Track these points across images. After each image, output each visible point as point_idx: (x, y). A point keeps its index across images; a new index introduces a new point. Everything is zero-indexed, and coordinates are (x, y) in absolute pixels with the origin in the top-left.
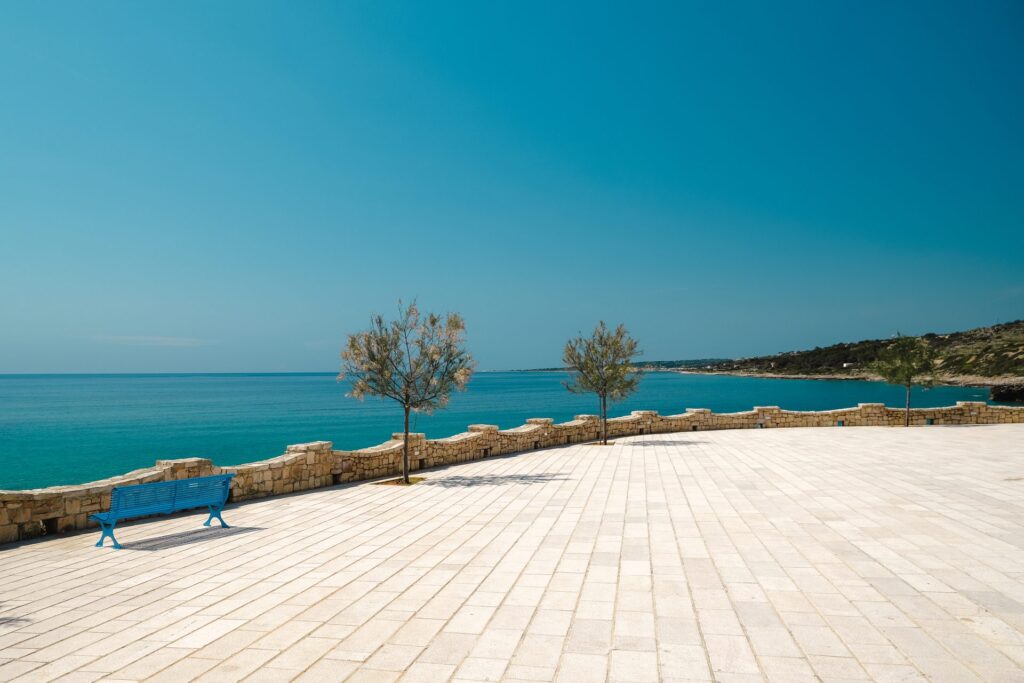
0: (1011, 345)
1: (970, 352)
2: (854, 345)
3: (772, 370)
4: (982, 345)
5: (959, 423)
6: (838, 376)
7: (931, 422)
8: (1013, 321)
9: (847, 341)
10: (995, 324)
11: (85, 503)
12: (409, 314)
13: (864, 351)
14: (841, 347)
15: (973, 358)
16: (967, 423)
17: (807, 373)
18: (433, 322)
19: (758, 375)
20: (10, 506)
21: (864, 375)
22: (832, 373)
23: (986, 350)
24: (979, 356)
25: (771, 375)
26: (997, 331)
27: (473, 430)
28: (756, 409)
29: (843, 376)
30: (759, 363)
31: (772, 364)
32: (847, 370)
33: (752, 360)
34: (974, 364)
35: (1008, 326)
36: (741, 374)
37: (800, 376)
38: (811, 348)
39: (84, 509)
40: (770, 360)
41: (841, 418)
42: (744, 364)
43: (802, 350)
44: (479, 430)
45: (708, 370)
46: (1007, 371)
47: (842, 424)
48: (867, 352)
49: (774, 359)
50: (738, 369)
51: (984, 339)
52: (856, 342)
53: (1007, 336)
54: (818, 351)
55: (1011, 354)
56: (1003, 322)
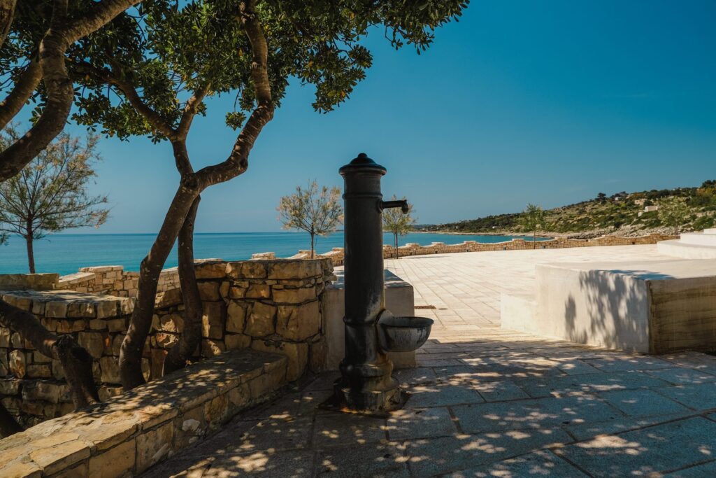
0: (571, 217)
1: (552, 220)
2: (498, 217)
3: (457, 230)
4: (558, 216)
5: (556, 247)
6: (490, 233)
7: (545, 247)
8: (571, 204)
9: (494, 215)
10: (563, 206)
11: (167, 279)
12: (313, 186)
13: (502, 220)
14: (490, 218)
15: (554, 224)
16: (559, 247)
17: (474, 232)
18: (325, 190)
19: (450, 233)
20: (134, 279)
21: (503, 233)
22: (487, 232)
23: (559, 219)
24: (556, 222)
25: (456, 233)
26: (564, 209)
27: (335, 250)
28: (465, 243)
29: (493, 233)
30: (449, 226)
31: (457, 227)
32: (495, 230)
33: (446, 225)
34: (555, 227)
35: (569, 207)
36: (441, 233)
37: (471, 233)
38: (476, 219)
39: (166, 282)
40: (455, 225)
41: (505, 246)
42: (442, 227)
43: (471, 219)
44: (338, 250)
45: (424, 231)
46: (569, 230)
47: (505, 249)
48: (504, 221)
49: (457, 224)
50: (439, 230)
51: (558, 214)
52: (498, 215)
53: (569, 212)
54: (480, 220)
55: (571, 221)
56: (567, 205)
